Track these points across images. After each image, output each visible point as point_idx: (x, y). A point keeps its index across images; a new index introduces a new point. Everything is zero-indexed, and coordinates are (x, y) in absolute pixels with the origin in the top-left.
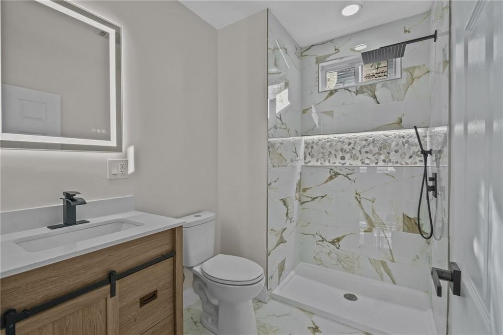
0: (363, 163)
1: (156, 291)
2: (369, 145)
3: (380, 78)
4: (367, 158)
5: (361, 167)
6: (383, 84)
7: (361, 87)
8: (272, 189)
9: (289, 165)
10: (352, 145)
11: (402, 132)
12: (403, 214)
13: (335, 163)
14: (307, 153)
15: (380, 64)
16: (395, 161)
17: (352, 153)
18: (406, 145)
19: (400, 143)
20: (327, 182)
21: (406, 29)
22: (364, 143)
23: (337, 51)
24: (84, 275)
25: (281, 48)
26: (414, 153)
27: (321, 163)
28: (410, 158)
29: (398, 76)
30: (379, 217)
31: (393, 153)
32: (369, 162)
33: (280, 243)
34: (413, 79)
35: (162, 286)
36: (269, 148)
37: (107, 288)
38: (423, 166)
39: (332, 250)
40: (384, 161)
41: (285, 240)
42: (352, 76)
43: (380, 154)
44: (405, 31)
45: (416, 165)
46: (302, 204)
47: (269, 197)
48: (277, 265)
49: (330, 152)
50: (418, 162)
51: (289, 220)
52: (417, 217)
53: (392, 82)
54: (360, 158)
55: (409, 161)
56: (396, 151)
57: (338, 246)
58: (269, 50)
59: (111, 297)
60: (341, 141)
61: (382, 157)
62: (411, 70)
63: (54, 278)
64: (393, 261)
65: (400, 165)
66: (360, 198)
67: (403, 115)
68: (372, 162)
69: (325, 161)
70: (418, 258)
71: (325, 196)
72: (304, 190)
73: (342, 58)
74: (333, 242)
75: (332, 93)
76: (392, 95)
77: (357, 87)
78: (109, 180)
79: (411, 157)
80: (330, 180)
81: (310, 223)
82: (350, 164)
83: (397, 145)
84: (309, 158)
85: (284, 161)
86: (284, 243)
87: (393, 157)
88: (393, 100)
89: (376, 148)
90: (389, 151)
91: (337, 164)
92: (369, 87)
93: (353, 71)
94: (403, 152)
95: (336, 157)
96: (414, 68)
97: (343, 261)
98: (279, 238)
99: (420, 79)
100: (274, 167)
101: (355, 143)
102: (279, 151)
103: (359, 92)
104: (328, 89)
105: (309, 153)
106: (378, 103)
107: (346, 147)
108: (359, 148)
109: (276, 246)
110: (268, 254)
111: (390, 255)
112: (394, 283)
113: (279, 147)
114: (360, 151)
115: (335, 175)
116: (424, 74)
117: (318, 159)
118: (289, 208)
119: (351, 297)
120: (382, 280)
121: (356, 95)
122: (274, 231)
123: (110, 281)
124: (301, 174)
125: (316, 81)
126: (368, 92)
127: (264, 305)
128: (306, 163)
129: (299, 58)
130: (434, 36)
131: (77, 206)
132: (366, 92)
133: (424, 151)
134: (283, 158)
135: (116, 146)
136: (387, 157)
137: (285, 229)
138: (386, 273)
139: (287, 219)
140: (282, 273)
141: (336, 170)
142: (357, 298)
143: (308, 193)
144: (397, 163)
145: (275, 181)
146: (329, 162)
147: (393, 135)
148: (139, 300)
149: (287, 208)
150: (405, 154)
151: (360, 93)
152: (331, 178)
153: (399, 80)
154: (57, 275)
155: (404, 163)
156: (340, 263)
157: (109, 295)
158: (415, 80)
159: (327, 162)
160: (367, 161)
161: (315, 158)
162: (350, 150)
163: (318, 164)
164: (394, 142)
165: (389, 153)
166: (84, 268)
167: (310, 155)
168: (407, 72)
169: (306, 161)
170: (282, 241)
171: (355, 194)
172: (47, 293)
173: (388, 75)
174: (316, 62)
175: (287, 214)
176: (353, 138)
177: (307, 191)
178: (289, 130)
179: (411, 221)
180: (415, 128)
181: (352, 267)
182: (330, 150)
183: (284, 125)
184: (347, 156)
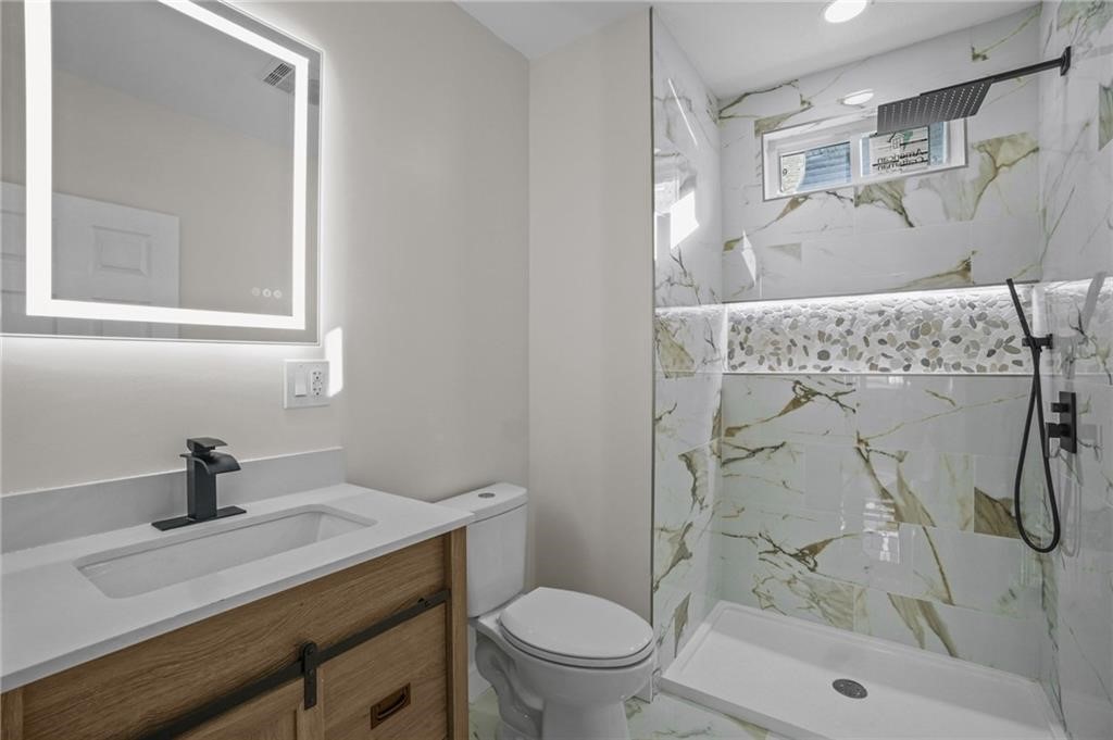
0: (873, 367)
1: (407, 688)
2: (887, 324)
3: (911, 167)
4: (883, 355)
5: (869, 378)
6: (922, 181)
7: (868, 188)
8: (665, 430)
9: (699, 371)
10: (846, 325)
11: (968, 294)
12: (976, 489)
13: (804, 367)
14: (737, 343)
15: (911, 134)
16: (952, 363)
17: (847, 344)
18: (980, 325)
19: (965, 319)
20: (785, 411)
21: (977, 52)
22: (876, 319)
23: (806, 106)
24: (243, 655)
25: (679, 98)
26: (999, 343)
27: (771, 368)
28: (989, 355)
29: (959, 160)
30: (913, 496)
31: (946, 344)
32: (887, 366)
33: (680, 560)
34: (997, 169)
35: (422, 673)
36: (657, 331)
37: (298, 685)
38: (1029, 376)
39: (797, 575)
40: (925, 363)
41: (690, 551)
42: (840, 163)
43: (916, 346)
44: (975, 57)
45: (1004, 373)
46: (724, 464)
47: (657, 451)
48: (673, 612)
49: (792, 341)
50: (1010, 364)
51: (697, 504)
52: (1013, 497)
53: (943, 177)
54: (866, 355)
55: (988, 363)
56: (956, 340)
57: (812, 565)
58: (655, 101)
59: (306, 708)
60: (817, 315)
61: (921, 354)
62: (991, 148)
63: (170, 667)
64: (949, 601)
65: (966, 373)
66: (868, 451)
67: (973, 253)
68: (895, 365)
69: (779, 363)
70: (1013, 595)
71: (782, 445)
72: (731, 432)
73: (818, 122)
74: (800, 556)
75: (795, 203)
76: (944, 205)
77: (856, 188)
78: (288, 409)
79: (991, 353)
80: (795, 408)
81: (743, 509)
82: (841, 370)
83: (956, 325)
84: (740, 355)
85: (688, 363)
86: (688, 558)
87: (948, 352)
88: (948, 218)
89: (905, 331)
90: (936, 339)
91: (810, 370)
92: (887, 188)
93: (844, 152)
94: (972, 342)
95: (807, 354)
96: (1000, 141)
97: (824, 599)
98: (677, 547)
99: (1014, 167)
100: (667, 377)
101: (854, 319)
102: (678, 339)
103: (863, 199)
104: (784, 195)
105: (741, 344)
106: (911, 225)
107: (830, 328)
108: (861, 331)
109: (671, 568)
110: (654, 588)
111: (943, 588)
112: (952, 653)
113: (677, 329)
114: (865, 338)
115: (805, 396)
116: (1024, 156)
117: (762, 358)
118: (698, 475)
119: (849, 689)
120: (922, 647)
121: (856, 205)
122: (666, 530)
123: (303, 670)
124: (722, 392)
125: (758, 175)
126: (885, 199)
127: (644, 707)
128: (734, 367)
129: (715, 121)
130: (1064, 62)
131: (218, 476)
132: (880, 199)
133: (1033, 339)
134: (687, 354)
135: (303, 327)
136: (934, 353)
137: (690, 525)
138: (930, 630)
139: (694, 501)
140: (681, 630)
141: (808, 384)
142: (865, 691)
143: (738, 439)
144: (957, 366)
145: (670, 413)
146: (790, 363)
147: (948, 302)
148: (369, 711)
149: (694, 474)
150: (976, 345)
151: (863, 202)
152: (796, 403)
153: (962, 170)
154: (176, 659)
155: (975, 369)
156: (818, 604)
157: (302, 704)
158: (1001, 170)
159: (785, 364)
160: (884, 363)
161: (756, 356)
162: (841, 335)
163: (764, 369)
164: (950, 318)
165: (936, 344)
166: (243, 637)
167: (742, 349)
168: (981, 152)
169: (733, 362)
170: (683, 554)
171: (856, 441)
172: (152, 707)
173: (932, 160)
174: (757, 132)
175: (694, 490)
176: (849, 308)
177: (738, 434)
178: (697, 290)
179: (994, 506)
180: (1010, 283)
181: (845, 614)
182: (792, 337)
183: (688, 278)
184: (835, 351)
